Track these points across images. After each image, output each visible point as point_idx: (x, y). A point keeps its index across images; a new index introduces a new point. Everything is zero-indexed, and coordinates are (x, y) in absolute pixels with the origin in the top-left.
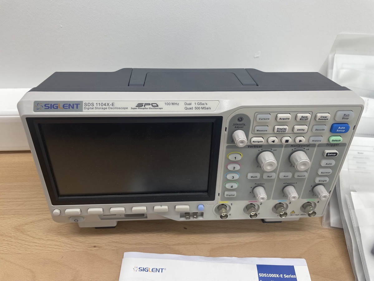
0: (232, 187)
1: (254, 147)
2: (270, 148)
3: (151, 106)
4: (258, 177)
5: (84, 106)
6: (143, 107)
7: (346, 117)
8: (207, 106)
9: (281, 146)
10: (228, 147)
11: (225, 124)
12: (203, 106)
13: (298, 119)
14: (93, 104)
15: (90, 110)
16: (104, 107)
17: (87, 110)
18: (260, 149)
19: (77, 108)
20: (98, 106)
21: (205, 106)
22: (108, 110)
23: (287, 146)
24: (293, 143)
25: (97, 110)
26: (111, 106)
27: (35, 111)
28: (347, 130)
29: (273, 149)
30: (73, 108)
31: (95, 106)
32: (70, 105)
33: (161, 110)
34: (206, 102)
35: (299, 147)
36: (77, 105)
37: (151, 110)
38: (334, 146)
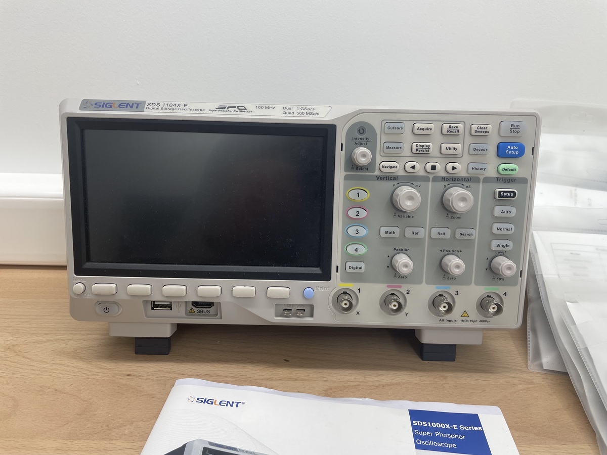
0: (356, 250)
1: (385, 179)
2: (411, 179)
3: (236, 109)
4: (397, 235)
5: (146, 106)
6: (226, 109)
7: (515, 129)
8: (313, 112)
9: (425, 179)
10: (347, 178)
11: (341, 138)
12: (308, 111)
13: (445, 131)
14: (159, 105)
15: (153, 110)
16: (173, 107)
17: (149, 110)
18: (395, 183)
19: (137, 107)
20: (166, 107)
21: (312, 111)
22: (177, 111)
23: (436, 179)
24: (443, 174)
25: (163, 111)
26: (183, 107)
27: (81, 109)
28: (521, 151)
29: (416, 183)
30: (132, 107)
31: (162, 106)
32: (128, 104)
33: (250, 114)
34: (313, 107)
35: (453, 180)
36: (138, 104)
37: (235, 113)
38: (509, 182)
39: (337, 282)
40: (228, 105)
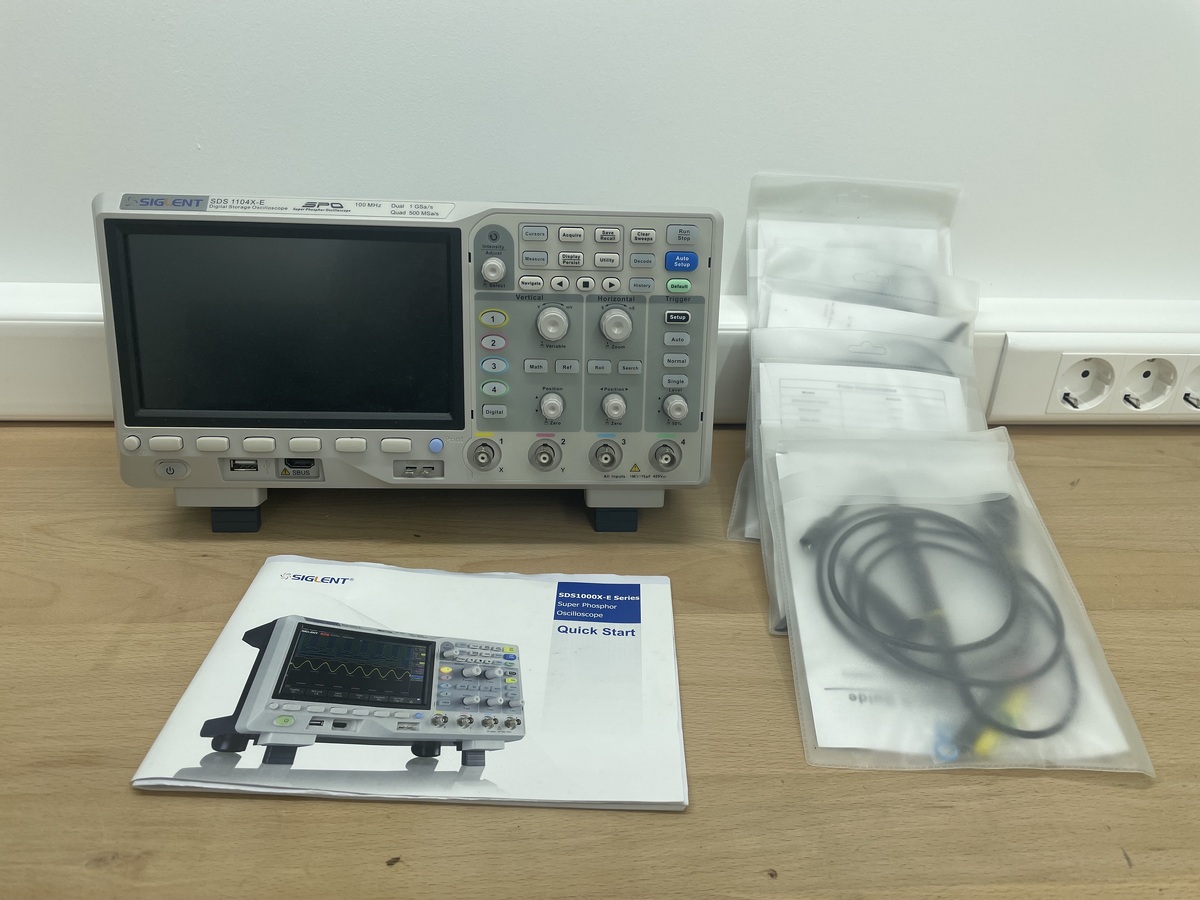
0: (494, 390)
1: (527, 298)
2: (559, 299)
3: (329, 207)
4: (545, 370)
5: (209, 204)
6: (315, 208)
7: (684, 236)
8: (431, 211)
9: (578, 298)
10: (478, 297)
11: (467, 246)
12: (424, 210)
13: (598, 238)
14: (226, 201)
15: (219, 209)
16: (245, 205)
17: (214, 209)
18: (541, 303)
19: (197, 205)
20: (235, 204)
21: (429, 210)
22: (251, 210)
23: (591, 298)
24: (598, 292)
25: (232, 210)
26: (258, 205)
27: (122, 208)
28: (694, 263)
29: (566, 304)
30: (190, 205)
31: (230, 203)
32: (185, 201)
33: (348, 213)
34: (431, 205)
35: (612, 300)
36: (198, 201)
37: (328, 213)
38: (682, 302)
39: (472, 432)
40: (318, 201)
